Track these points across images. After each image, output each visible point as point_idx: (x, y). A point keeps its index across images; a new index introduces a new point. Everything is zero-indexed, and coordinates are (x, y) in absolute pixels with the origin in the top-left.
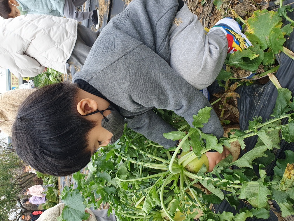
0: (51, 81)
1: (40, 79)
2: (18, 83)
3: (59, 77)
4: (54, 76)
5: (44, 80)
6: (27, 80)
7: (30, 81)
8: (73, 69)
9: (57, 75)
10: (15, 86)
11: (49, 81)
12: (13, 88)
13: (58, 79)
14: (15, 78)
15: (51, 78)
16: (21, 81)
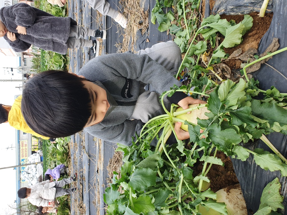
0: (58, 150)
1: (48, 148)
2: (27, 154)
3: (66, 145)
4: (61, 145)
5: (52, 150)
6: (36, 151)
7: (39, 151)
8: (78, 137)
9: (63, 143)
10: (24, 158)
11: (57, 150)
12: (22, 161)
13: (65, 148)
14: (24, 150)
15: (58, 147)
16: (31, 153)
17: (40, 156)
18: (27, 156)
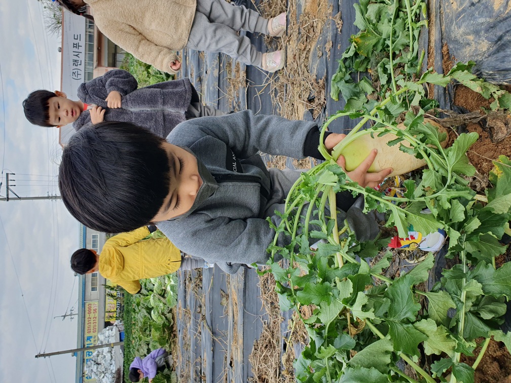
0: (154, 321)
1: (134, 317)
2: (97, 328)
3: (169, 313)
4: (160, 312)
5: (142, 320)
6: (112, 321)
7: (116, 322)
8: (192, 297)
9: (164, 309)
10: (92, 334)
11: (151, 321)
12: (88, 339)
13: (166, 317)
14: (92, 319)
15: (154, 315)
16: (103, 324)
17: (119, 331)
18: (97, 330)
